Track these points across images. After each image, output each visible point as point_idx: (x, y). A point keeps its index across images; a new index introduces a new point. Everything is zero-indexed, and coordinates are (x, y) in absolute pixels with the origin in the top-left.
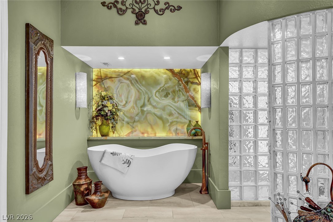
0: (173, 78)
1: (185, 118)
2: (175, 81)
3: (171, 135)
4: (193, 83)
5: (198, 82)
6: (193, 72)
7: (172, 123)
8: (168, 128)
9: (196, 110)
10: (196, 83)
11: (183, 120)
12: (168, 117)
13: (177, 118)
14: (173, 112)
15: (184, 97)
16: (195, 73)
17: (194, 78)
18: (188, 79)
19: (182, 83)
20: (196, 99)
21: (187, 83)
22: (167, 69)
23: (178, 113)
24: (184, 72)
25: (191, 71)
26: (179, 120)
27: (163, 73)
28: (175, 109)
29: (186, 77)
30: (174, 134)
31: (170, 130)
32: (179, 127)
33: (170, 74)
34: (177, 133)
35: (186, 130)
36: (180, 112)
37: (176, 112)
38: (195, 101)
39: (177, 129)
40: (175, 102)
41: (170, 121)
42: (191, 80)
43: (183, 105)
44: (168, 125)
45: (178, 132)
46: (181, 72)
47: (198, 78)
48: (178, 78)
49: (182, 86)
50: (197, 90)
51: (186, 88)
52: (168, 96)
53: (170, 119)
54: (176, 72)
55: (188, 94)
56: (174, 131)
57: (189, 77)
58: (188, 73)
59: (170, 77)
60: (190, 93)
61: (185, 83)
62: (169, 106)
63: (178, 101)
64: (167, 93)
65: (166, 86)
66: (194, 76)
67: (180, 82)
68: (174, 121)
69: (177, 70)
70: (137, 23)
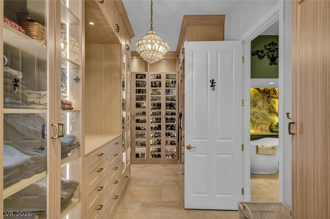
0: (259, 94)
1: (267, 121)
2: (261, 96)
3: (258, 132)
4: (272, 97)
5: (276, 97)
6: (273, 90)
7: (258, 124)
8: (256, 127)
9: (275, 115)
10: (275, 98)
11: (266, 122)
12: (256, 120)
13: (262, 120)
14: (260, 116)
15: (266, 107)
16: (274, 91)
17: (273, 94)
18: (269, 94)
19: (266, 97)
20: (274, 108)
21: (269, 97)
22: (255, 88)
23: (263, 117)
24: (266, 90)
25: (271, 89)
26: (263, 122)
27: (253, 91)
28: (260, 115)
29: (268, 93)
30: (260, 131)
31: (257, 128)
32: (263, 127)
33: (257, 91)
34: (262, 131)
35: (268, 129)
36: (264, 117)
37: (261, 117)
38: (274, 110)
39: (262, 128)
40: (261, 110)
41: (257, 122)
42: (271, 95)
43: (266, 112)
44: (256, 125)
45: (262, 129)
46: (265, 90)
47: (276, 94)
48: (263, 94)
49: (265, 100)
50: (275, 102)
51: (268, 101)
52: (256, 106)
53: (257, 121)
54: (261, 90)
55: (269, 105)
56: (260, 129)
57: (270, 93)
58: (269, 91)
59: (257, 93)
60: (271, 104)
61: (267, 97)
62: (257, 112)
63: (263, 109)
64: (255, 104)
65: (255, 99)
66: (274, 93)
67: (264, 97)
68: (260, 123)
69: (262, 89)
70: (271, 64)
